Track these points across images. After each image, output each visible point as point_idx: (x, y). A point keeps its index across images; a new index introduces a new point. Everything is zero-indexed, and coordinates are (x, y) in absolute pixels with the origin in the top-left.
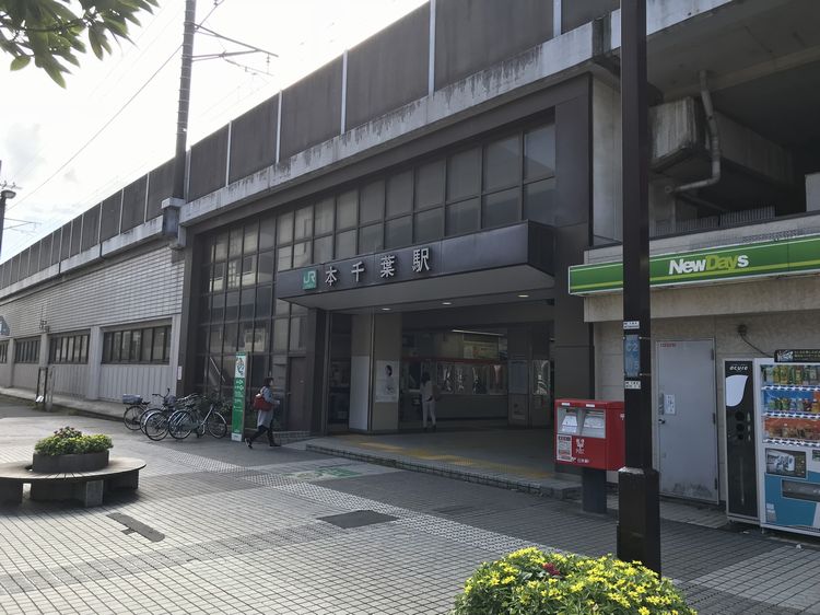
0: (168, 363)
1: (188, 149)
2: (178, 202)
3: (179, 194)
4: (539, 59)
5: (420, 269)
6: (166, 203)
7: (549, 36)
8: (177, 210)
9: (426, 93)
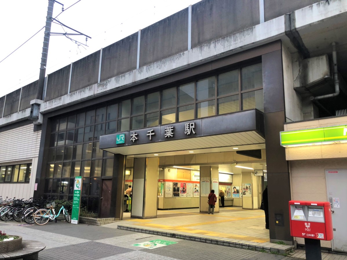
0: (28, 182)
1: (46, 76)
2: (39, 101)
3: (41, 97)
4: (254, 33)
5: (189, 133)
6: (33, 102)
7: (258, 23)
8: (39, 105)
9: (187, 49)
